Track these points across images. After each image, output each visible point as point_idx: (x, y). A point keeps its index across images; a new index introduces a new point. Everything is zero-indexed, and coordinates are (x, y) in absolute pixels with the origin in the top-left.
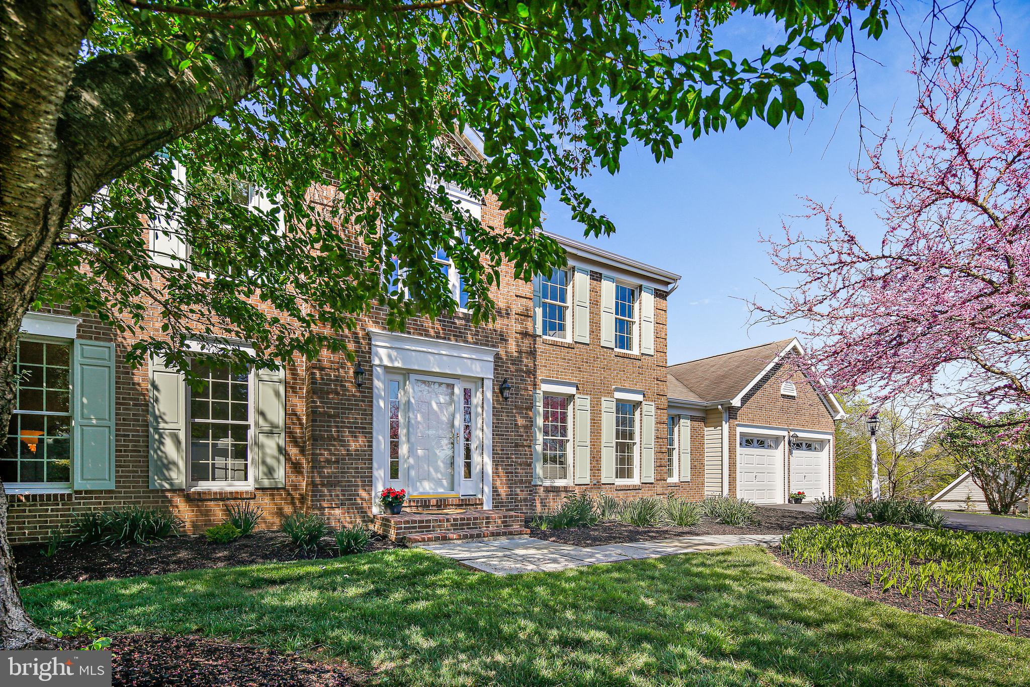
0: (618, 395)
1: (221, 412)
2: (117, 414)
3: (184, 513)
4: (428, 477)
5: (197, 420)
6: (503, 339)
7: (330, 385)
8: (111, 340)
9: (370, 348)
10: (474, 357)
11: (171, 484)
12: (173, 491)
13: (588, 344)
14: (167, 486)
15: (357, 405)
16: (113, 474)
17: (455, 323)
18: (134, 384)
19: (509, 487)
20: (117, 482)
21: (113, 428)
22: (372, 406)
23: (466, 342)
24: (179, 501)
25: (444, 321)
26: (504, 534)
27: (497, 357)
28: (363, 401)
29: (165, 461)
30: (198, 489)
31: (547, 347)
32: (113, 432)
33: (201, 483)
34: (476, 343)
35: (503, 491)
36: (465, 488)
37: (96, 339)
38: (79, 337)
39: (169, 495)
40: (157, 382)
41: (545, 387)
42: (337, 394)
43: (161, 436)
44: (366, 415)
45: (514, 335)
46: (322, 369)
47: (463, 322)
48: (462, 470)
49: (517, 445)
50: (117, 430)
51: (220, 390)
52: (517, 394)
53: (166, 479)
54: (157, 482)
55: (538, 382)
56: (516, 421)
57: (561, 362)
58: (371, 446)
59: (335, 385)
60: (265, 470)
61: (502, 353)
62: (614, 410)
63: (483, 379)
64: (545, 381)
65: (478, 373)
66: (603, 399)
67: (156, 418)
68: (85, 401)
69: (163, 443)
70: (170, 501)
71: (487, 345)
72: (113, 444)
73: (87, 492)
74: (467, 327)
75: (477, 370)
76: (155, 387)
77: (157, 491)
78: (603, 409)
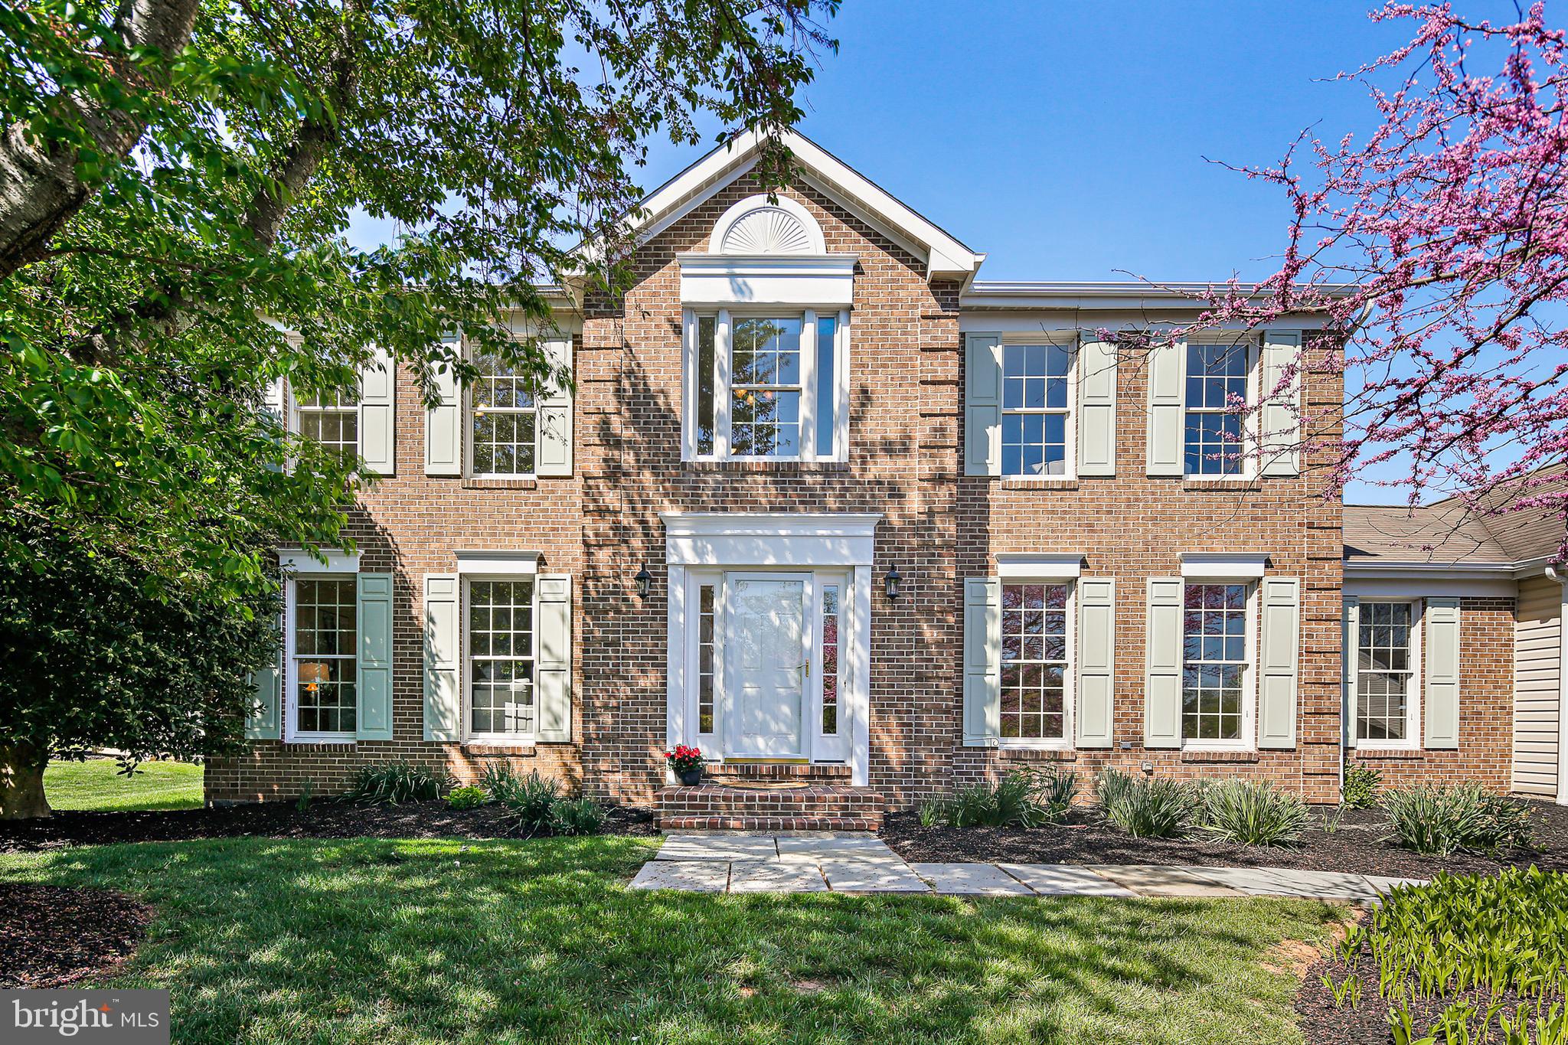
0: (1191, 570)
1: (501, 645)
2: (395, 654)
3: (462, 772)
4: (764, 731)
5: (477, 658)
6: (896, 493)
7: (607, 599)
8: (389, 570)
9: (664, 542)
10: (839, 532)
11: (448, 736)
12: (449, 743)
13: (1113, 477)
14: (444, 738)
15: (646, 625)
16: (391, 723)
17: (804, 482)
18: (411, 618)
19: (908, 750)
20: (395, 732)
21: (391, 670)
22: (666, 626)
23: (824, 509)
24: (455, 754)
25: (784, 482)
26: (836, 827)
27: (883, 527)
28: (654, 619)
29: (442, 708)
30: (478, 742)
31: (1013, 495)
32: (392, 675)
33: (481, 735)
34: (841, 510)
35: (894, 754)
36: (822, 749)
37: (377, 570)
38: (362, 570)
39: (445, 747)
40: (434, 615)
41: (1006, 570)
42: (618, 611)
43: (437, 678)
44: (659, 639)
45: (917, 484)
46: (597, 579)
47: (819, 478)
48: (819, 720)
49: (920, 677)
50: (395, 672)
51: (502, 618)
52: (921, 588)
53: (442, 730)
54: (431, 734)
55: (992, 561)
56: (920, 634)
57: (1043, 519)
58: (665, 684)
59: (616, 599)
60: (551, 719)
61: (894, 518)
62: (1181, 599)
63: (854, 567)
64: (1004, 559)
65: (846, 558)
66: (1149, 580)
67: (432, 656)
68: (368, 640)
69: (438, 686)
70: (447, 756)
71: (862, 510)
72: (391, 688)
73: (369, 743)
74: (826, 485)
75: (845, 554)
76: (431, 620)
77: (431, 743)
78: (1149, 602)
